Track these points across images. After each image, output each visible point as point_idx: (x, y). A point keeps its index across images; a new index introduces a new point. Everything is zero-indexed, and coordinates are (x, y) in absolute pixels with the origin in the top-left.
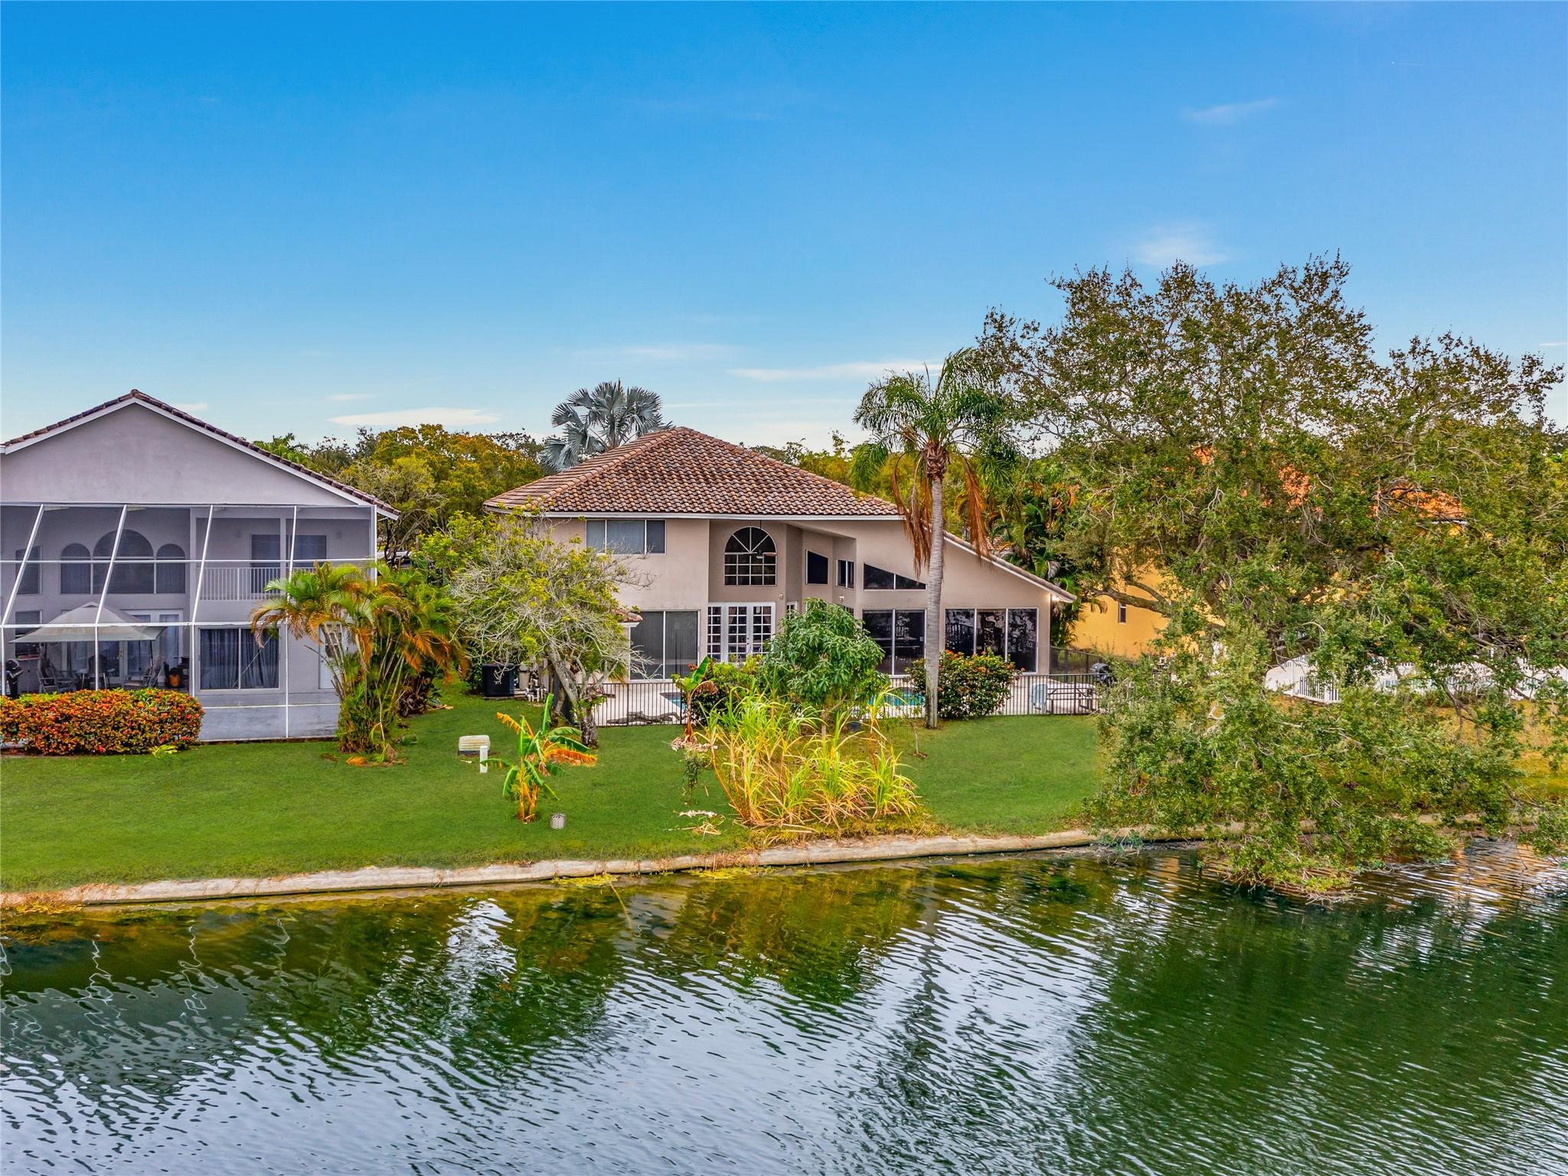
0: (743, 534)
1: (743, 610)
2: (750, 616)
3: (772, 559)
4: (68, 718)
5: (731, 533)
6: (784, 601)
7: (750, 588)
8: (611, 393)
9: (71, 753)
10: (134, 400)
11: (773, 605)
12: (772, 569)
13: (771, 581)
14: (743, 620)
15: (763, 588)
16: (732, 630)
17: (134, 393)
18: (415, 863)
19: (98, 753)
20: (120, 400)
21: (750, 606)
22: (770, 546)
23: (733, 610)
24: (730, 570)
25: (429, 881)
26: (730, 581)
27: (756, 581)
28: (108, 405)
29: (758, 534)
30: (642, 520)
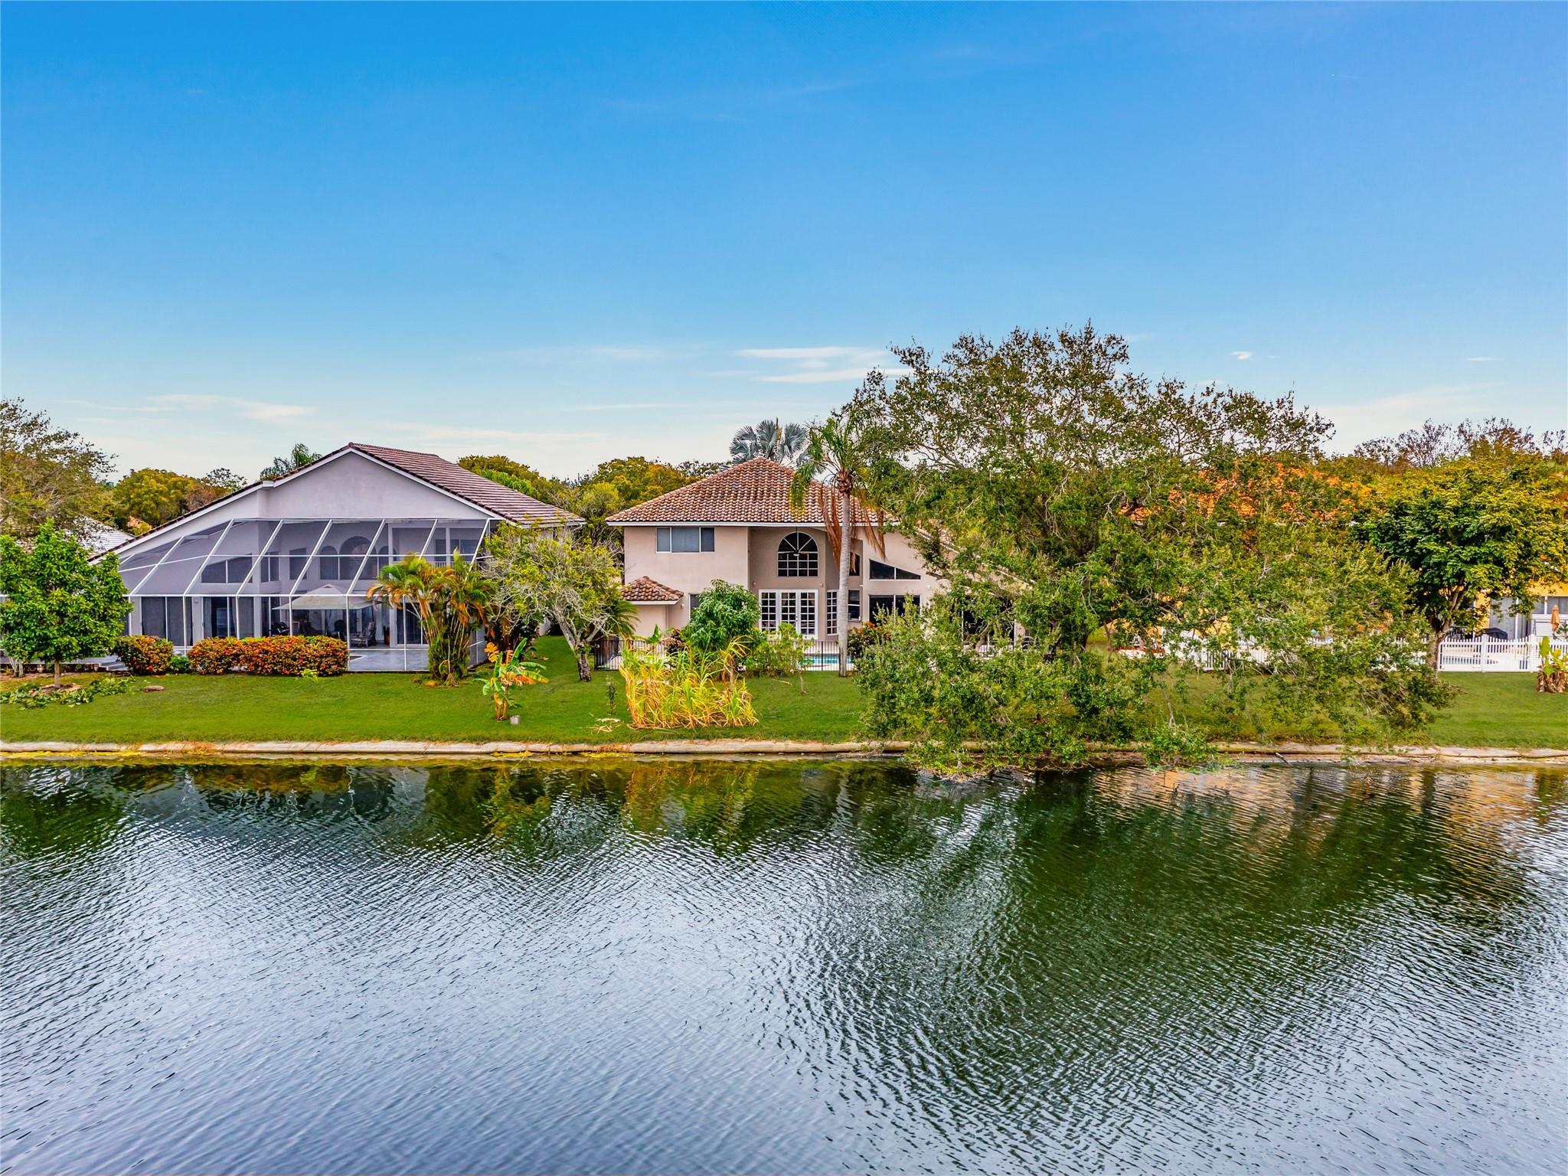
0: (792, 538)
1: (793, 595)
2: (798, 599)
3: (815, 557)
4: (267, 652)
5: (783, 537)
6: (824, 589)
7: (798, 579)
8: (769, 429)
9: (268, 674)
10: (351, 450)
11: (816, 592)
12: (815, 565)
13: (814, 573)
14: (793, 603)
15: (808, 579)
16: (785, 610)
17: (351, 445)
18: (415, 739)
19: (285, 675)
20: (342, 450)
21: (798, 593)
22: (813, 546)
23: (784, 595)
24: (781, 565)
25: (418, 750)
26: (782, 573)
27: (803, 574)
28: (334, 453)
29: (804, 538)
30: (697, 527)
